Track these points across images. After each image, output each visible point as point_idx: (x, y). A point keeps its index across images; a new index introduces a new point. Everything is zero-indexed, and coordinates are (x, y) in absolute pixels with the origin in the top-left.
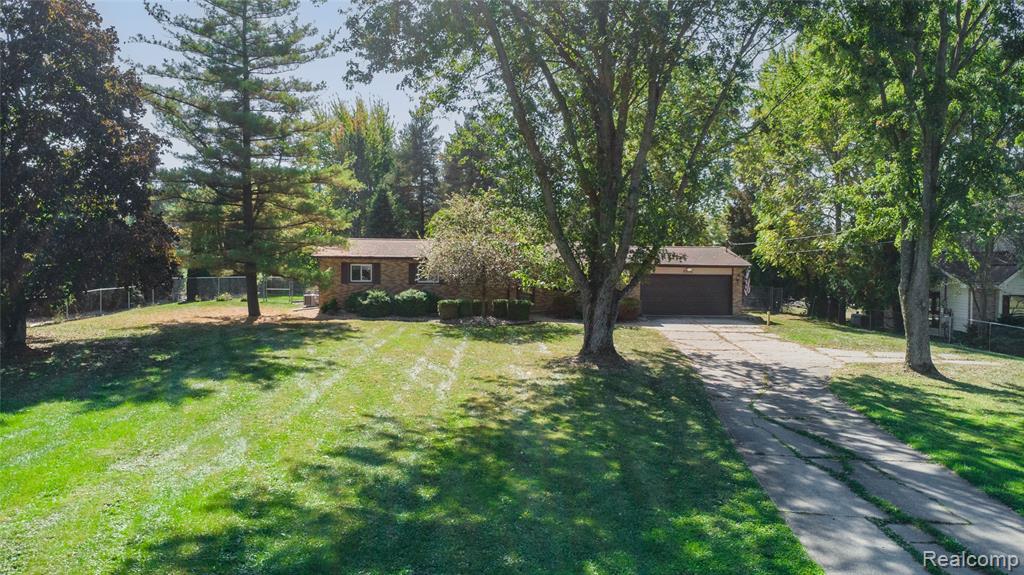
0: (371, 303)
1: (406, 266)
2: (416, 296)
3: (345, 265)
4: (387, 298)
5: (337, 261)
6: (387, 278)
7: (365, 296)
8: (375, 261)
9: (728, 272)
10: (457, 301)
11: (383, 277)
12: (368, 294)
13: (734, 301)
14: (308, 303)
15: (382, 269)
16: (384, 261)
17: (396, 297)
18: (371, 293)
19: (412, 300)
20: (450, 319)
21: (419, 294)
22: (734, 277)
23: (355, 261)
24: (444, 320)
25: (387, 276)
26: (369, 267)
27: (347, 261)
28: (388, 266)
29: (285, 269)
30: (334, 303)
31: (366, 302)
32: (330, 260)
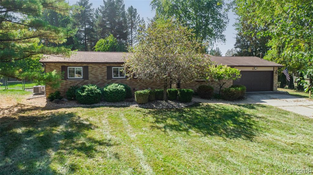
0: (88, 95)
1: (105, 68)
2: (118, 88)
3: (64, 67)
4: (99, 91)
5: (58, 65)
6: (93, 76)
7: (83, 90)
8: (85, 65)
9: (271, 69)
10: (146, 91)
11: (90, 75)
12: (85, 88)
13: (274, 84)
14: (37, 92)
15: (90, 70)
16: (90, 65)
17: (105, 89)
18: (87, 87)
19: (117, 92)
20: (145, 104)
21: (120, 87)
22: (275, 72)
23: (70, 65)
24: (142, 104)
25: (93, 74)
26: (81, 69)
27: (66, 65)
28: (93, 68)
29: (20, 73)
30: (58, 93)
31: (84, 94)
32: (53, 64)
